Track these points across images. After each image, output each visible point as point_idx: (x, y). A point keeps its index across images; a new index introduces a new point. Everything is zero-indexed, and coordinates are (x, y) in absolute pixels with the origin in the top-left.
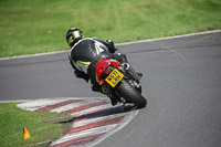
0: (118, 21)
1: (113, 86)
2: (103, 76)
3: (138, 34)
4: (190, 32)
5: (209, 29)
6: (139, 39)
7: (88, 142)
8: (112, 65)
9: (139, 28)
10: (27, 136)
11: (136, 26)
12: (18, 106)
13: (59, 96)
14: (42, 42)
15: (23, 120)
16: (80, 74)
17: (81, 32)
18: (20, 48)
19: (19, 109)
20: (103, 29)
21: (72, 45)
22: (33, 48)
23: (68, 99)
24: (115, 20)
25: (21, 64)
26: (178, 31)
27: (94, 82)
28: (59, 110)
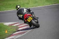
1: (29, 22)
3: (36, 5)
6: (36, 6)
7: (22, 33)
9: (36, 3)
10: (6, 32)
11: (35, 3)
12: (4, 24)
13: (15, 21)
14: (10, 7)
15: (5, 28)
18: (4, 9)
19: (4, 25)
20: (26, 4)
22: (8, 9)
24: (29, 1)
25: (4, 13)
26: (46, 4)
28: (15, 25)
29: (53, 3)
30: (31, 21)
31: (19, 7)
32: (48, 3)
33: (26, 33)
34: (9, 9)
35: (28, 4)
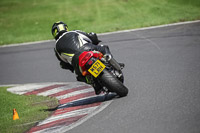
0: (99, 13)
1: (96, 76)
2: (87, 67)
3: (117, 25)
4: (163, 24)
5: (181, 21)
6: (117, 29)
8: (95, 56)
9: (118, 20)
11: (115, 17)
12: (8, 89)
14: (30, 33)
15: (13, 102)
16: (65, 65)
17: (65, 26)
18: (10, 38)
19: (9, 93)
20: (85, 20)
21: (57, 38)
22: (21, 38)
23: (53, 84)
24: (95, 12)
25: (10, 53)
26: (153, 22)
27: (78, 73)
28: (45, 94)
29: (174, 19)
31: (61, 27)
32: (159, 19)
33: (82, 121)
35: (91, 20)
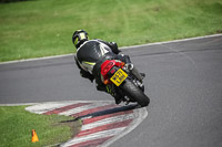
0: (127, 24)
3: (146, 37)
4: (199, 35)
5: (218, 32)
8: (117, 65)
9: (148, 31)
10: (35, 139)
11: (145, 29)
12: (27, 109)
14: (51, 46)
16: (85, 74)
17: (86, 34)
18: (28, 51)
19: (27, 112)
20: (111, 32)
21: (78, 46)
22: (41, 52)
24: (123, 23)
25: (29, 68)
26: (187, 34)
27: (99, 82)
30: (124, 82)
34: (47, 52)
35: (118, 32)
